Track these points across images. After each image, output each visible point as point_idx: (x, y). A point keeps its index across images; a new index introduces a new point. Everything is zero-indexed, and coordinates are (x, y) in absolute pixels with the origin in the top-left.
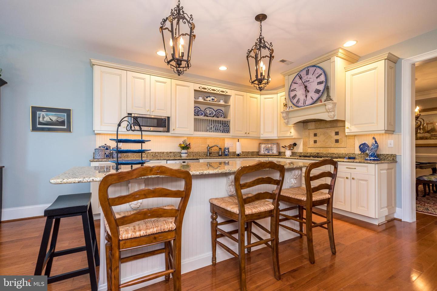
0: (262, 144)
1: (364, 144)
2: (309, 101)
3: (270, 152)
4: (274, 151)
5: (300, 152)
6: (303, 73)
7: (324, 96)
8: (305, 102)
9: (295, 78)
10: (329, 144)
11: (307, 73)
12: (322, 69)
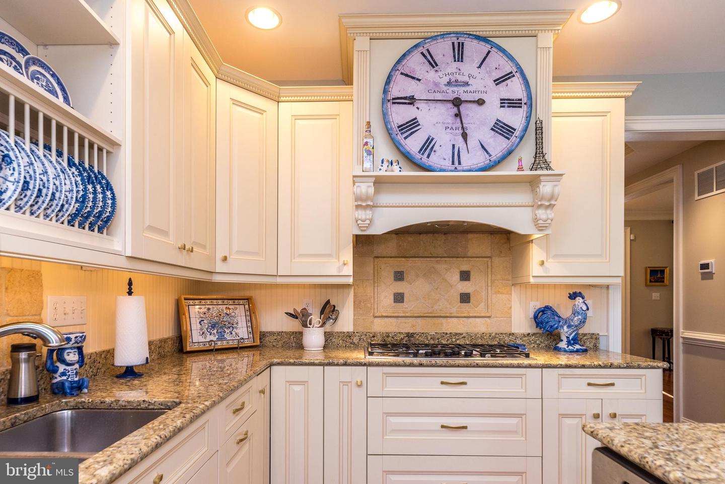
0: (191, 302)
1: (546, 309)
2: (473, 158)
3: (228, 337)
4: (242, 331)
5: (345, 330)
6: (442, 50)
7: (526, 153)
8: (456, 157)
9: (404, 56)
10: (442, 306)
11: (459, 53)
12: (511, 58)
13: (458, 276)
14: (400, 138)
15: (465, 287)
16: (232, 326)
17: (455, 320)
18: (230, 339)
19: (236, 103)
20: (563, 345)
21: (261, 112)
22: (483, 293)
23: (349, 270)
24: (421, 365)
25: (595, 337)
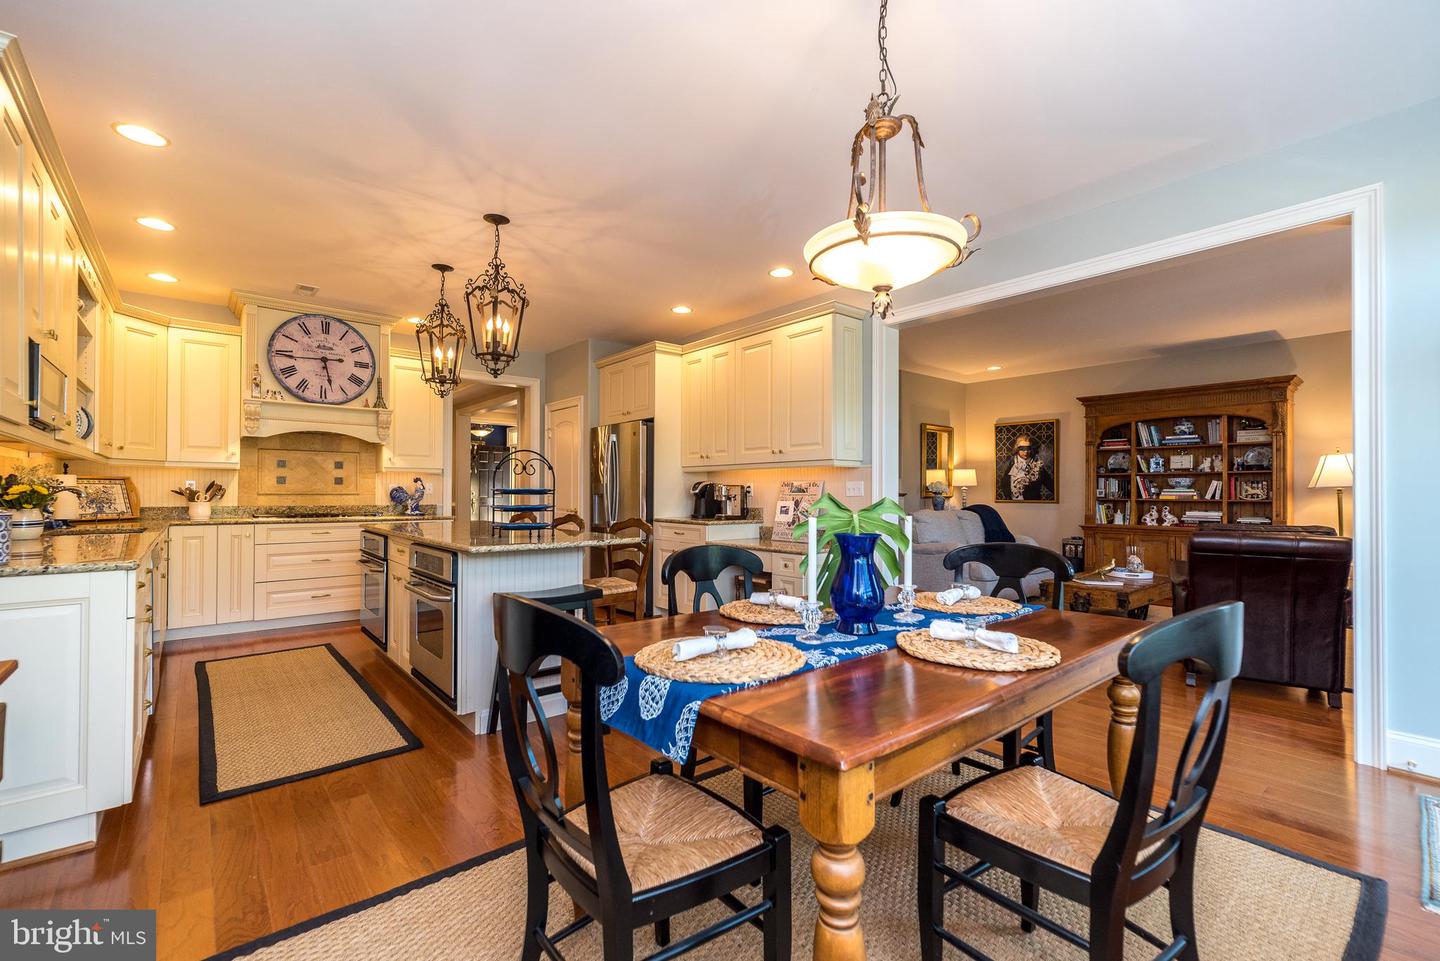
1: (399, 489)
2: (335, 395)
3: (106, 510)
4: (120, 506)
5: (230, 505)
6: (314, 325)
7: (371, 395)
8: (323, 393)
9: (285, 324)
10: (320, 486)
11: (326, 329)
12: (362, 337)
13: (332, 466)
14: (282, 377)
15: (339, 473)
16: (110, 502)
17: (331, 497)
18: (108, 513)
19: (130, 329)
20: (409, 512)
21: (152, 335)
22: (353, 478)
23: (237, 459)
24: (297, 522)
25: (434, 507)
